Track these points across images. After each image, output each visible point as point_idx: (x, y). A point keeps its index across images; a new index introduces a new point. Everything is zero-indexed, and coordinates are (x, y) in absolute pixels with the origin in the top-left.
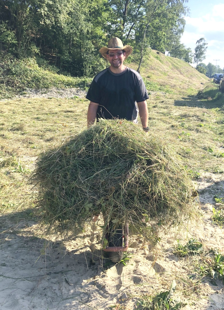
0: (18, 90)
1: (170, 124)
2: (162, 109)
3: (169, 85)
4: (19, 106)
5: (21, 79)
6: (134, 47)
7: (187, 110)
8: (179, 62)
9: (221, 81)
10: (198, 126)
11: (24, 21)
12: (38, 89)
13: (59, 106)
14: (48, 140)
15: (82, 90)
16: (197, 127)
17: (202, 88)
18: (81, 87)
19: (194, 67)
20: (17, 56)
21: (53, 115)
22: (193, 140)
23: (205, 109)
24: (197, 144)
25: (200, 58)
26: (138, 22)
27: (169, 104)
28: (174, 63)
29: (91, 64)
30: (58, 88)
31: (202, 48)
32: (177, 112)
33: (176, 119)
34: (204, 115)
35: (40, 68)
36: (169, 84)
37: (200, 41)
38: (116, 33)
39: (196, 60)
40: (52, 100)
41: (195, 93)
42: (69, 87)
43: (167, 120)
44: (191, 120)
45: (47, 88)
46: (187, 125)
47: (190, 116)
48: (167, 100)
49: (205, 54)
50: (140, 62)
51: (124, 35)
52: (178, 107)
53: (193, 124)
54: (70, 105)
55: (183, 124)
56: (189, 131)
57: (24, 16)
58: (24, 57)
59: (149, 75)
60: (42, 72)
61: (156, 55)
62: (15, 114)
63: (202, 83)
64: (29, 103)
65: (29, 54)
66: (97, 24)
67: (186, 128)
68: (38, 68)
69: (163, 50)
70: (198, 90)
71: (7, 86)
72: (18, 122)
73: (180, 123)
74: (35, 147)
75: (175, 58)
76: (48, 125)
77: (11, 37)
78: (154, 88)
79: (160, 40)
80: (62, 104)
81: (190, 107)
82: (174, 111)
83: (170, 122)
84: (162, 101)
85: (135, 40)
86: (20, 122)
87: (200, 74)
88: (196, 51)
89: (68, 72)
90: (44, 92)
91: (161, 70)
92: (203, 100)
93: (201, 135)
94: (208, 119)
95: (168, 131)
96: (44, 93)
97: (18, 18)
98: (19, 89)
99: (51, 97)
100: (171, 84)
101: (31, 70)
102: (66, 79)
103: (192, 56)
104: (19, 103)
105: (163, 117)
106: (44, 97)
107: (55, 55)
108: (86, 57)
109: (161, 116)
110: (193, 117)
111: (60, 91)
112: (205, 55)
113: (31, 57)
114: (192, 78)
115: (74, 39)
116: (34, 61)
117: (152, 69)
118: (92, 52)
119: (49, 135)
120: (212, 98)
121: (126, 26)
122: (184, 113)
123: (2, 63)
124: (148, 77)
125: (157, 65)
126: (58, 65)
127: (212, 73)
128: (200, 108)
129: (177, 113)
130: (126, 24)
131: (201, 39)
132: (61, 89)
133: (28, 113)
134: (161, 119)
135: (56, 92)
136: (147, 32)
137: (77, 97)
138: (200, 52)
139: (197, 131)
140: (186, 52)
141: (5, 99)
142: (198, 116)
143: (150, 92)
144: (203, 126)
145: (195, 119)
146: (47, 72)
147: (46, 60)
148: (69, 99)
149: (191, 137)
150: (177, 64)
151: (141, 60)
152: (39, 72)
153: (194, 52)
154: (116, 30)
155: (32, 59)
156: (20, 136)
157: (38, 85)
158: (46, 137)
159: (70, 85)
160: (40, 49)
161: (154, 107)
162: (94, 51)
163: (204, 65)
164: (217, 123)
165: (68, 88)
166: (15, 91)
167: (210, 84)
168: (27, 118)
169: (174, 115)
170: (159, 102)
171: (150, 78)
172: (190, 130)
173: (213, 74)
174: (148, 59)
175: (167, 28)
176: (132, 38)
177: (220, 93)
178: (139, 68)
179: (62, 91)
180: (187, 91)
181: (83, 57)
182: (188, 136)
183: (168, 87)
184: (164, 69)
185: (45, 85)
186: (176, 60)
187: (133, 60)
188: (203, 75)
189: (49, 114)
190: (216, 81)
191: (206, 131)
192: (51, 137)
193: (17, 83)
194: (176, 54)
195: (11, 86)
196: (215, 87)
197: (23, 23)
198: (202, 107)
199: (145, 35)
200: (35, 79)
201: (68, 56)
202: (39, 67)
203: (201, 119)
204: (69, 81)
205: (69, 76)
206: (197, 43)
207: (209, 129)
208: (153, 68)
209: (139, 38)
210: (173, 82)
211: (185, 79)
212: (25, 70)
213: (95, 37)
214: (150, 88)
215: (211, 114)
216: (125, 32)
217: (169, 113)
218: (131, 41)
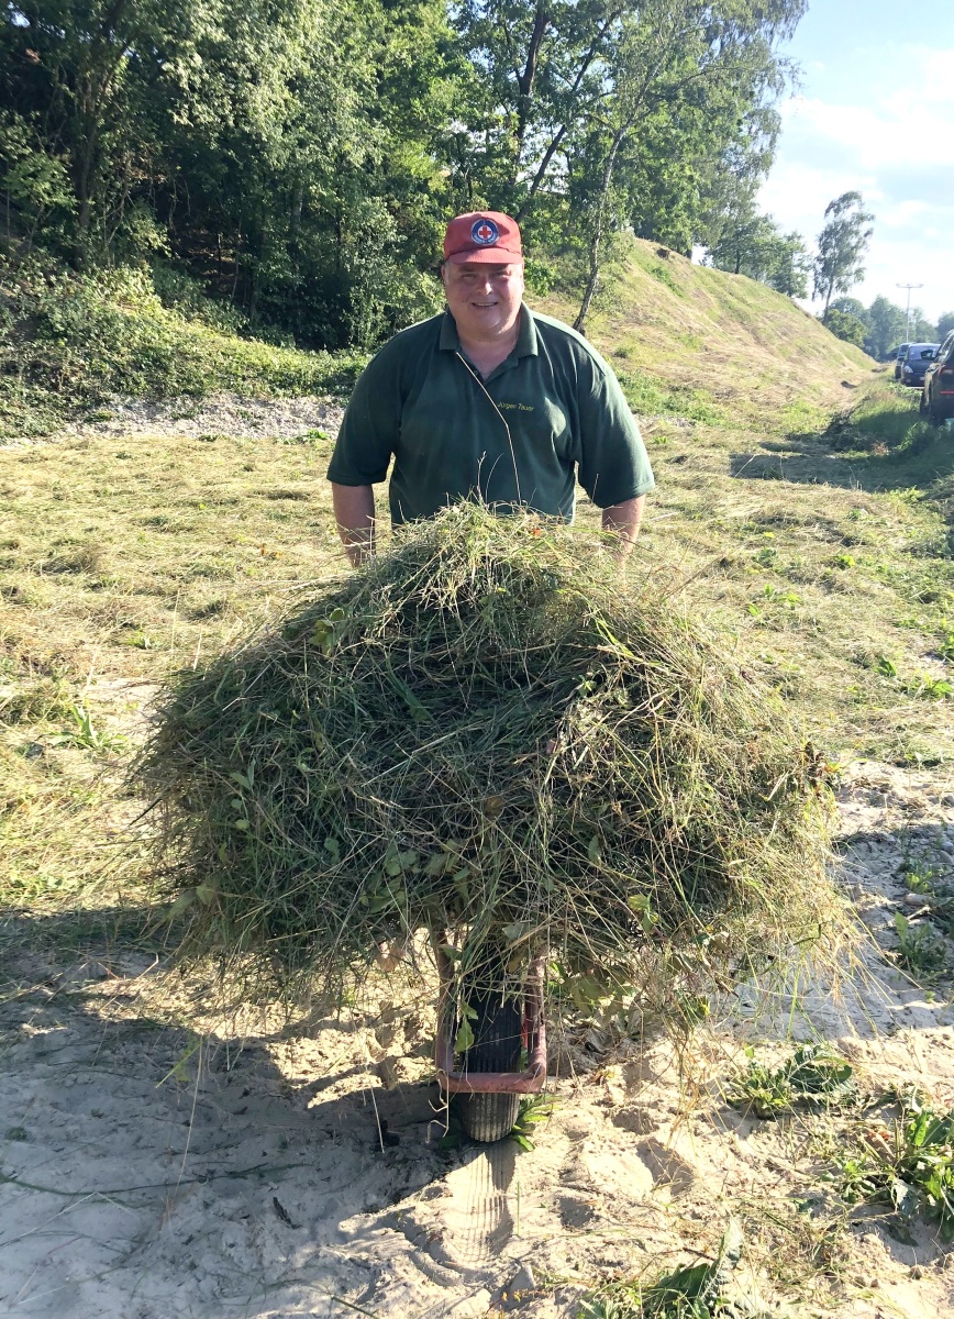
0: (76, 402)
1: (712, 552)
2: (678, 491)
3: (708, 389)
4: (80, 470)
5: (88, 356)
6: (563, 227)
7: (783, 498)
8: (752, 292)
9: (929, 377)
10: (830, 564)
11: (106, 113)
12: (160, 400)
13: (246, 473)
14: (200, 615)
16: (829, 569)
17: (846, 402)
18: (337, 394)
19: (813, 314)
20: (72, 260)
21: (222, 508)
22: (810, 622)
23: (859, 495)
24: (828, 640)
25: (839, 275)
26: (582, 121)
27: (707, 469)
28: (729, 298)
29: (383, 295)
30: (240, 398)
31: (851, 232)
32: (741, 502)
33: (739, 532)
34: (855, 518)
35: (166, 312)
36: (710, 384)
37: (842, 205)
38: (490, 168)
39: (823, 285)
40: (215, 444)
41: (817, 424)
42: (289, 392)
43: (699, 538)
44: (803, 539)
45: (196, 395)
46: (783, 560)
47: (797, 523)
48: (698, 452)
49: (861, 259)
50: (589, 291)
51: (520, 177)
52: (746, 482)
53: (808, 553)
54: (294, 468)
55: (767, 554)
56: (793, 586)
57: (103, 93)
58: (103, 265)
59: (625, 344)
60: (178, 328)
61: (656, 262)
62: (63, 503)
63: (845, 384)
64: (121, 456)
65: (125, 251)
66: (410, 127)
67: (782, 574)
68: (159, 310)
69: (684, 243)
70: (832, 412)
71: (29, 383)
72: (74, 535)
73: (755, 552)
74: (147, 643)
75: (732, 276)
76: (202, 551)
77: (49, 183)
78: (646, 401)
79: (674, 201)
80: (260, 465)
81: (797, 485)
82: (731, 499)
83: (712, 544)
84: (678, 454)
85: (566, 197)
86: (82, 537)
87: (839, 346)
88: (825, 248)
89: (285, 327)
90: (183, 411)
91: (676, 325)
92: (851, 455)
93: (845, 601)
94: (872, 535)
95: (704, 581)
96: (185, 417)
97: (81, 102)
98: (81, 397)
99: (212, 435)
100: (717, 384)
101: (128, 321)
102: (276, 361)
103: (807, 269)
104: (80, 459)
105: (681, 524)
106: (182, 432)
107: (233, 256)
108: (360, 266)
109: (673, 518)
110: (808, 524)
111: (250, 411)
112: (861, 266)
113: (133, 267)
114: (805, 360)
115: (310, 192)
116: (143, 283)
117: (639, 322)
118: (388, 245)
119: (203, 593)
120: (889, 445)
121: (531, 140)
122: (771, 509)
123: (9, 288)
124: (621, 354)
125: (658, 303)
126: (242, 301)
127: (891, 340)
128: (840, 490)
129: (741, 507)
130: (528, 129)
131: (847, 198)
132: (253, 400)
133: (116, 500)
134: (673, 534)
135: (231, 414)
136: (616, 167)
137: (319, 437)
138: (841, 252)
139: (829, 585)
140: (783, 251)
141: (21, 440)
142: (829, 523)
144: (852, 563)
145: (820, 535)
146: (196, 328)
147: (195, 276)
148: (286, 443)
149: (801, 612)
150: (744, 301)
151: (590, 281)
152: (164, 330)
153: (813, 249)
154: (490, 154)
155: (135, 273)
156: (82, 594)
157: (159, 382)
158: (192, 600)
159: (290, 384)
160: (170, 234)
162: (396, 243)
163: (855, 306)
164: (913, 551)
165: (284, 395)
166: (64, 408)
167: (880, 387)
168: (113, 522)
169: (729, 516)
170: (667, 461)
171: (629, 359)
172: (799, 579)
173: (893, 346)
174: (621, 279)
175: (703, 147)
176: (554, 190)
177: (925, 426)
178: (582, 315)
179: (260, 410)
180: (785, 415)
181: (347, 267)
182: (788, 604)
183: (701, 397)
184: (687, 322)
185: (189, 381)
186: (739, 282)
187: (557, 282)
188: (849, 347)
189: (204, 502)
190: (906, 374)
191: (864, 585)
192: (215, 600)
193: (74, 373)
194: (738, 257)
195: (48, 384)
196: (901, 399)
197: (102, 122)
198: (846, 486)
199: (609, 177)
200: (148, 356)
201: (286, 261)
202: (164, 306)
203: (842, 535)
204: (287, 366)
205: (287, 346)
206: (827, 211)
207: (877, 578)
208: (641, 316)
209: (584, 189)
210: (725, 376)
211: (776, 366)
212: (107, 321)
213: (399, 185)
215: (885, 516)
216: (524, 162)
217: (707, 510)
218: (552, 202)
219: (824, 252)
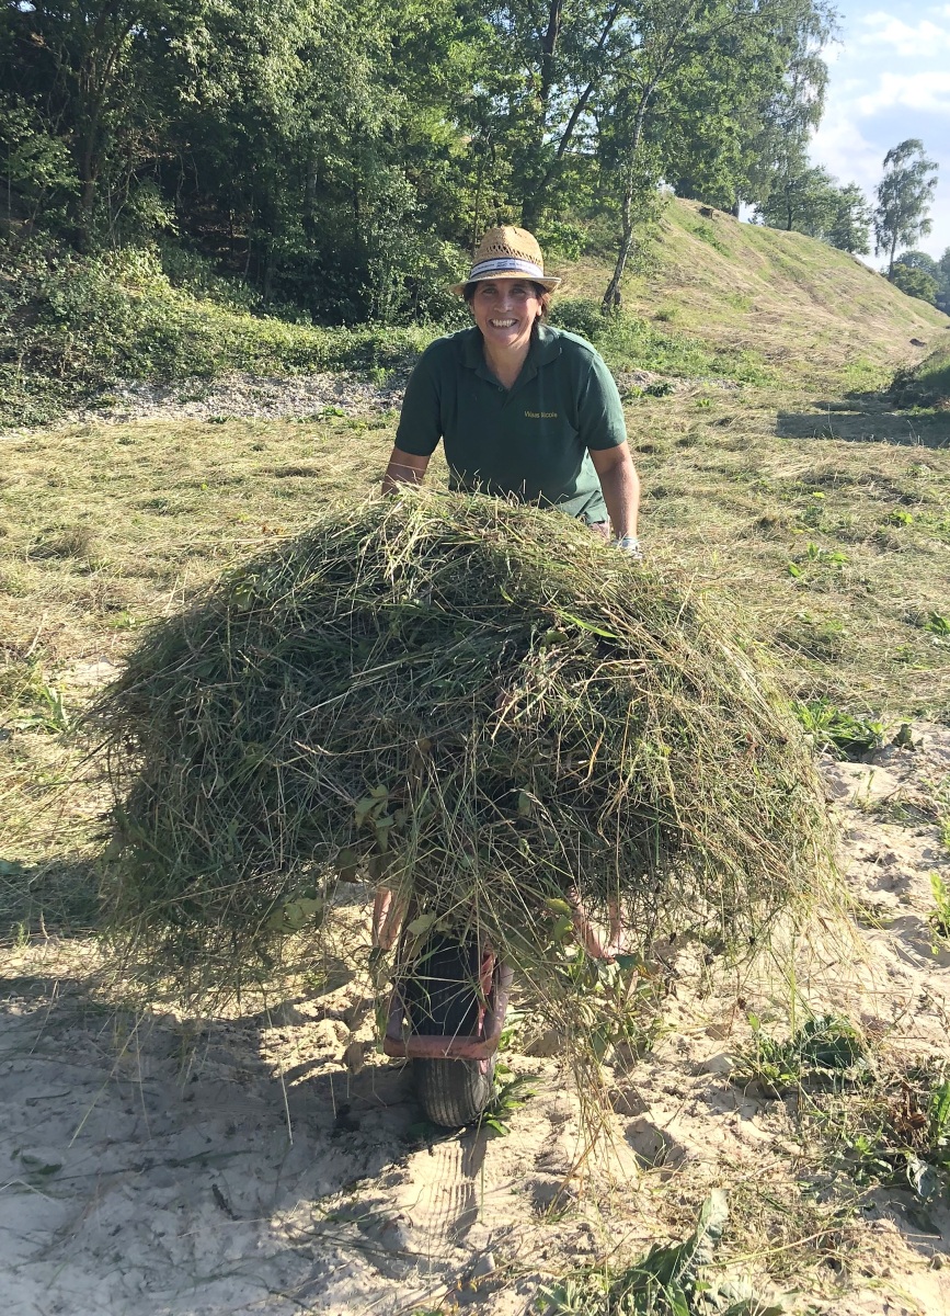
0: (79, 388)
1: (754, 514)
2: (719, 452)
3: (758, 350)
4: (79, 457)
5: (92, 339)
6: (594, 188)
7: (835, 456)
8: (806, 249)
11: (110, 92)
12: (167, 383)
13: (255, 453)
15: (360, 381)
16: (882, 527)
17: (914, 359)
18: (355, 369)
19: (877, 269)
20: (76, 242)
21: (226, 487)
22: (857, 581)
23: (920, 451)
24: (877, 600)
25: (904, 227)
26: (611, 77)
27: (753, 430)
28: (782, 255)
29: (404, 266)
30: (252, 377)
31: (913, 182)
32: (787, 462)
33: (785, 493)
34: (915, 475)
35: (174, 293)
36: (760, 345)
37: (902, 154)
38: (513, 131)
39: (886, 239)
40: (225, 426)
41: (881, 382)
42: (304, 369)
43: (740, 499)
44: (856, 498)
45: (206, 376)
46: (830, 518)
47: (850, 482)
48: (744, 414)
49: (927, 209)
50: (622, 252)
51: (547, 138)
52: (794, 442)
53: (861, 512)
54: (306, 446)
55: (813, 513)
56: (842, 546)
57: (107, 71)
58: (109, 245)
59: (667, 307)
60: (186, 308)
61: (698, 221)
62: (57, 489)
63: (914, 342)
64: (124, 442)
65: (130, 231)
66: (427, 95)
67: (830, 533)
68: (169, 291)
69: (729, 200)
70: (896, 369)
71: (29, 371)
72: (66, 521)
73: (798, 512)
74: (132, 623)
75: (784, 233)
76: (199, 531)
77: (51, 164)
78: (688, 364)
79: (713, 155)
80: (270, 445)
81: (852, 443)
82: (777, 459)
83: (754, 506)
84: (721, 417)
85: (595, 157)
86: (75, 522)
87: (906, 302)
88: (885, 199)
89: (301, 304)
90: (192, 393)
91: (722, 285)
92: (916, 411)
93: (899, 560)
94: (936, 492)
95: (741, 543)
96: (194, 399)
97: (85, 82)
98: (84, 383)
99: (221, 416)
100: (768, 344)
101: (135, 302)
102: (289, 337)
103: (867, 223)
104: (80, 446)
105: (720, 486)
106: (191, 415)
107: (245, 233)
108: (379, 237)
109: (714, 480)
110: (862, 482)
112: (928, 216)
113: (139, 247)
114: (869, 318)
115: (325, 163)
116: (151, 263)
117: (681, 285)
118: (407, 216)
119: (197, 573)
121: (558, 100)
122: (821, 468)
123: (9, 272)
124: (662, 318)
125: (702, 263)
126: (256, 278)
128: (898, 447)
129: (788, 467)
130: (554, 88)
131: (907, 146)
132: (266, 379)
133: (115, 485)
134: (710, 496)
135: (243, 394)
136: (647, 123)
137: (335, 414)
138: (903, 202)
139: (881, 543)
140: (840, 205)
141: (20, 429)
142: (886, 480)
143: (669, 381)
144: (909, 520)
145: (876, 494)
146: (207, 307)
147: (205, 255)
148: (301, 421)
149: (848, 572)
150: (798, 259)
151: (622, 242)
152: (172, 310)
153: (873, 202)
154: (513, 118)
155: (141, 253)
156: (69, 579)
157: (166, 364)
158: (185, 579)
159: (306, 361)
160: (177, 212)
161: (684, 443)
162: (416, 212)
163: (923, 260)
165: (299, 372)
166: (66, 395)
168: (109, 506)
169: (774, 476)
170: (710, 424)
171: (671, 323)
172: (849, 539)
174: (659, 240)
175: (743, 98)
176: (585, 152)
178: (616, 278)
179: (273, 389)
180: (843, 375)
181: (365, 238)
182: (834, 564)
183: (751, 358)
184: (734, 280)
185: (198, 362)
186: (791, 239)
187: (590, 245)
188: (919, 303)
191: (922, 543)
193: (76, 358)
194: (790, 212)
195: (49, 370)
197: (106, 100)
198: (908, 443)
199: (639, 133)
200: (155, 338)
201: (301, 235)
202: (173, 286)
203: (901, 493)
204: (301, 342)
205: (303, 323)
206: (886, 161)
207: (939, 535)
208: (683, 277)
209: (613, 149)
210: (778, 337)
211: (835, 324)
212: (112, 303)
213: (415, 150)
214: (666, 363)
216: (549, 123)
217: (752, 470)
218: (581, 163)
219: (885, 204)
